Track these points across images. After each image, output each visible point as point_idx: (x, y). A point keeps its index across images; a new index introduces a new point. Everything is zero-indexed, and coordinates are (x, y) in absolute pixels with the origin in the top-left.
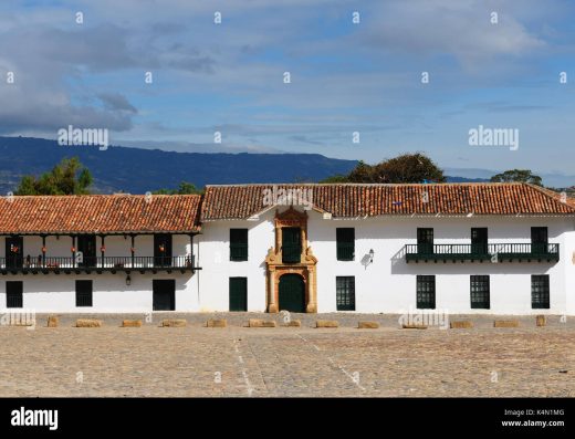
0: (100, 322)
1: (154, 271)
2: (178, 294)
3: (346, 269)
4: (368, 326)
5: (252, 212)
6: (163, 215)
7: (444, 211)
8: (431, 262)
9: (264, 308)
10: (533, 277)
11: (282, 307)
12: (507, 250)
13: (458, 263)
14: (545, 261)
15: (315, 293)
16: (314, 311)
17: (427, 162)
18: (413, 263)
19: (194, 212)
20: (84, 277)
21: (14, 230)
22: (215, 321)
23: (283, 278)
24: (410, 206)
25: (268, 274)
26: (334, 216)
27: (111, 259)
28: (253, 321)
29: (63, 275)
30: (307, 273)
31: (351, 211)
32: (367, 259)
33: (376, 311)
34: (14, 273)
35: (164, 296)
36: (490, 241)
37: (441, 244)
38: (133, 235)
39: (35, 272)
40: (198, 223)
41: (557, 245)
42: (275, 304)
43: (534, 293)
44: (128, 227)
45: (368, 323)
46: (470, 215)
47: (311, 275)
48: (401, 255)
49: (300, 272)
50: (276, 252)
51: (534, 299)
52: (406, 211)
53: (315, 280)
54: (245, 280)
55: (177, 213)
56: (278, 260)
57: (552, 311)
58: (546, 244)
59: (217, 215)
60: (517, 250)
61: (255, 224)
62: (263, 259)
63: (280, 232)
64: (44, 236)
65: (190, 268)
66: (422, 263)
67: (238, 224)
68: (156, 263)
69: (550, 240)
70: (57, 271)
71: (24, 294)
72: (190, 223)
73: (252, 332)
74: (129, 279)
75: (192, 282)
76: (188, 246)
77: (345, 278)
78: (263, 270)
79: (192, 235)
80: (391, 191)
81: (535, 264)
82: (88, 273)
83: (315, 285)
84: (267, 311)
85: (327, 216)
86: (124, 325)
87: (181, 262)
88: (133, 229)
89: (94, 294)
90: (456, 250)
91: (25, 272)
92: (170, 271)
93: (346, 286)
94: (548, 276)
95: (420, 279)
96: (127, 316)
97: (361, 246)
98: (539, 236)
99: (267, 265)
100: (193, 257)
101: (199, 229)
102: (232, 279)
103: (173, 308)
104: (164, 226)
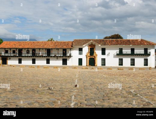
0: (49, 67)
1: (63, 57)
2: (68, 61)
3: (103, 57)
4: (110, 69)
5: (84, 44)
6: (65, 45)
7: (125, 44)
8: (122, 56)
9: (86, 65)
10: (144, 59)
11: (90, 64)
12: (139, 53)
13: (128, 56)
14: (147, 56)
15: (97, 62)
16: (97, 66)
17: (120, 36)
18: (118, 56)
19: (71, 45)
20: (48, 58)
21: (34, 48)
22: (75, 68)
23: (90, 59)
24: (117, 43)
25: (87, 58)
26: (101, 45)
27: (53, 54)
28: (83, 67)
29: (44, 57)
30: (95, 57)
31: (105, 44)
32: (108, 55)
33: (110, 66)
34: (34, 57)
35: (65, 62)
36: (135, 51)
37: (124, 51)
38: (58, 49)
39: (38, 57)
40: (72, 47)
41: (150, 52)
42: (88, 64)
43: (144, 62)
44: (57, 47)
45: (109, 68)
46: (131, 45)
47: (96, 58)
48: (116, 54)
49: (94, 57)
50: (89, 53)
51: (144, 64)
52: (117, 44)
53: (97, 59)
54: (82, 59)
55: (68, 45)
56: (89, 55)
57: (148, 66)
58: (147, 52)
59: (76, 45)
60: (141, 53)
61: (84, 47)
62: (86, 54)
63: (89, 49)
64: (40, 49)
65: (70, 56)
66: (120, 55)
67: (80, 47)
68: (63, 55)
69: (148, 51)
70: (42, 56)
71: (36, 61)
72: (70, 47)
73: (83, 70)
74: (57, 58)
75: (71, 59)
76: (70, 51)
77: (103, 59)
78: (86, 57)
79: (71, 49)
80: (113, 40)
81: (145, 56)
82: (49, 57)
83: (97, 60)
84: (87, 66)
85: (100, 45)
86: (54, 68)
87: (68, 55)
88: (58, 48)
89: (50, 61)
90: (128, 53)
91: (36, 57)
92: (66, 57)
93: (104, 60)
94: (147, 59)
95: (120, 59)
96: (55, 66)
97: (107, 52)
98: (146, 50)
99: (87, 56)
100: (71, 54)
101: (72, 48)
102: (79, 59)
103: (66, 65)
104: (65, 47)
